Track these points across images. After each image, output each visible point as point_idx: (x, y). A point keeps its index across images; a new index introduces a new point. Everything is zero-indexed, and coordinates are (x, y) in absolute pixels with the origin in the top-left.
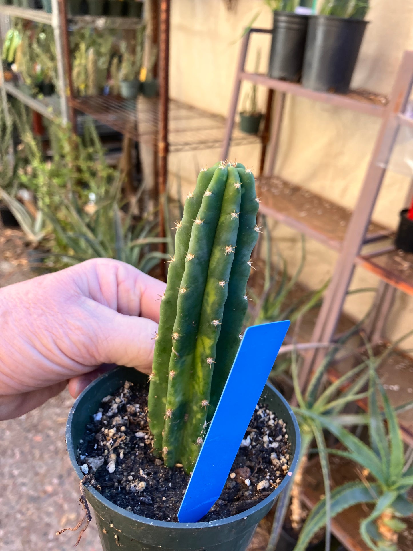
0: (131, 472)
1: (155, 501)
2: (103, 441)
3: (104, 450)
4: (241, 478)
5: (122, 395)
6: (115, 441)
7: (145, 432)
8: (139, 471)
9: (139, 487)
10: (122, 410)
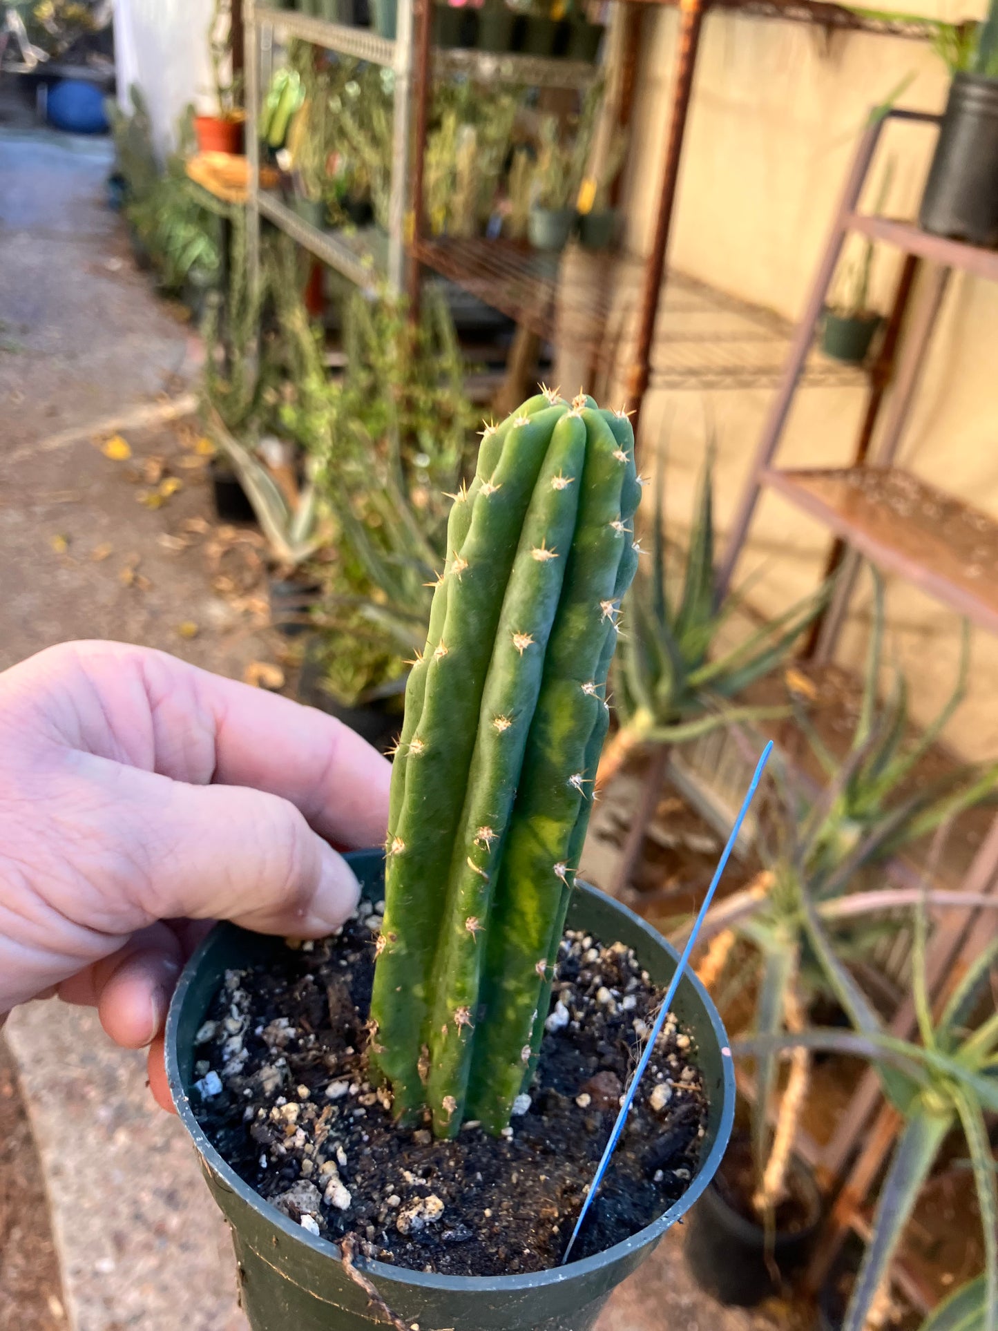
0: (384, 1186)
1: (475, 1227)
2: (281, 1141)
3: (300, 1162)
4: (606, 1098)
5: (234, 1009)
6: (310, 1129)
7: (345, 1080)
8: (401, 1176)
9: (430, 1213)
10: (256, 1046)
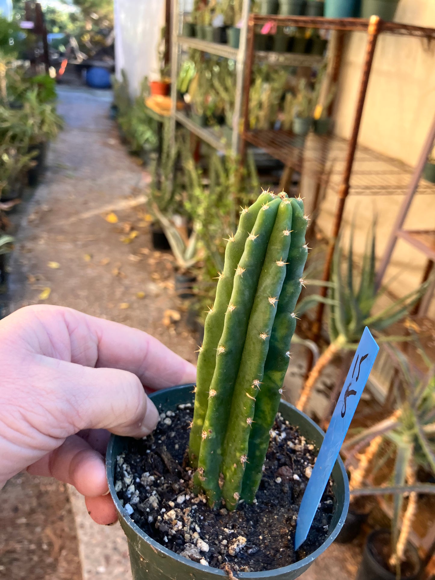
0: (218, 537)
1: (258, 545)
2: (172, 528)
3: (183, 536)
4: (288, 478)
5: (126, 473)
6: (182, 520)
7: (183, 494)
8: (224, 531)
9: (242, 544)
